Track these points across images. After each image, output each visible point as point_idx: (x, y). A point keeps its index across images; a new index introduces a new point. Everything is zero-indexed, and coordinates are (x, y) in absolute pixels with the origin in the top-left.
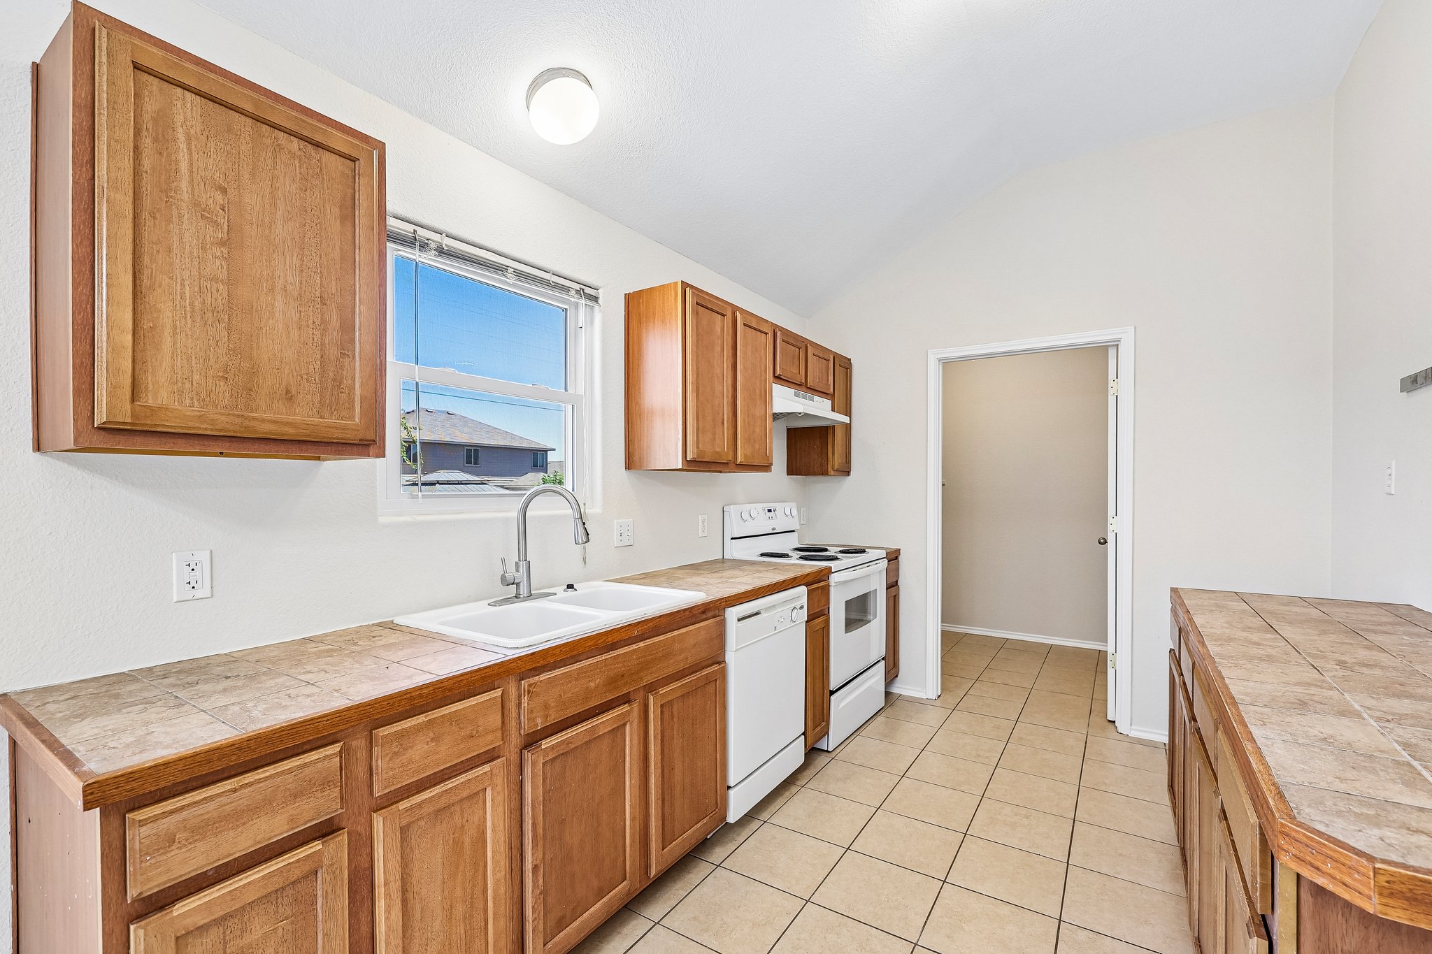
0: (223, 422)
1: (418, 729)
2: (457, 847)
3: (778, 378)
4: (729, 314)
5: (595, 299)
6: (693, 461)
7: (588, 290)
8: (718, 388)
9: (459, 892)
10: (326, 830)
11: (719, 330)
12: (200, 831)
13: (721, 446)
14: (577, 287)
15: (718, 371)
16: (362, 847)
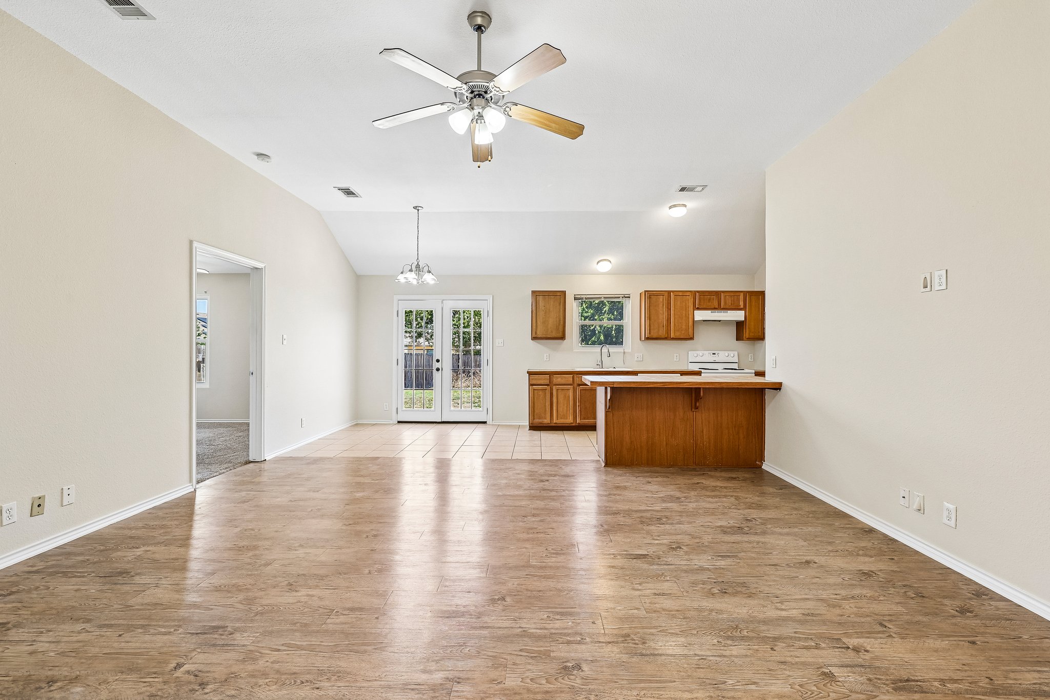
0: (544, 336)
1: (559, 377)
2: (565, 396)
3: (698, 309)
4: (666, 294)
5: (629, 297)
6: (647, 338)
7: (626, 296)
8: (661, 317)
9: (565, 403)
10: (547, 385)
11: (661, 300)
12: (536, 379)
13: (662, 333)
14: (623, 296)
15: (661, 312)
16: (551, 390)
